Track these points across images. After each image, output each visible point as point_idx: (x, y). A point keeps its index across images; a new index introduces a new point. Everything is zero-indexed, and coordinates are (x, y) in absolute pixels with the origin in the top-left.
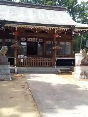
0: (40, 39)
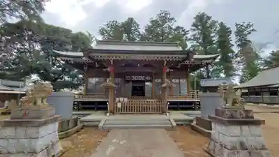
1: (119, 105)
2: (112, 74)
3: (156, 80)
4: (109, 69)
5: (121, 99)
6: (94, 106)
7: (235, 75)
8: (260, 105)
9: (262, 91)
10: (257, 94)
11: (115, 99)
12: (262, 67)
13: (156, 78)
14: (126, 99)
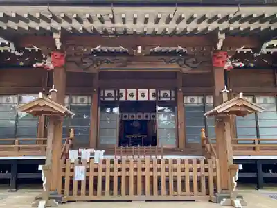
0: (162, 92)
1: (80, 174)
2: (59, 78)
3: (188, 100)
4: (49, 64)
5: (86, 154)
6: (7, 175)
11: (65, 155)
13: (186, 94)
14: (99, 155)
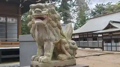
7: (71, 22)
8: (86, 49)
9: (88, 37)
10: (85, 39)
12: (89, 17)
